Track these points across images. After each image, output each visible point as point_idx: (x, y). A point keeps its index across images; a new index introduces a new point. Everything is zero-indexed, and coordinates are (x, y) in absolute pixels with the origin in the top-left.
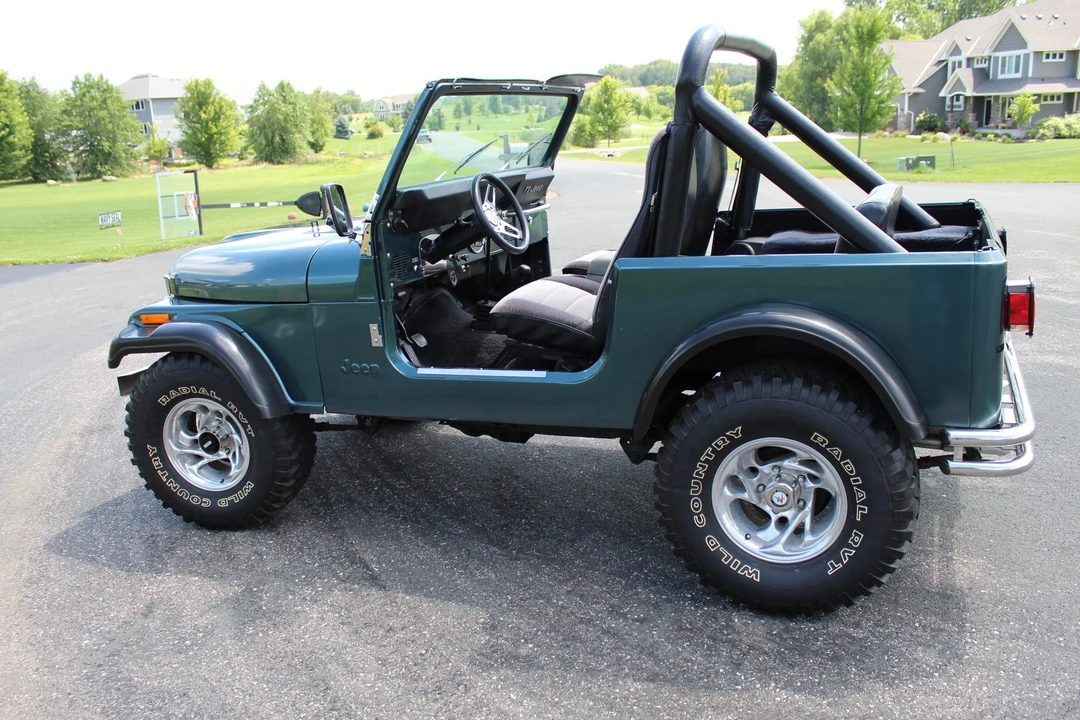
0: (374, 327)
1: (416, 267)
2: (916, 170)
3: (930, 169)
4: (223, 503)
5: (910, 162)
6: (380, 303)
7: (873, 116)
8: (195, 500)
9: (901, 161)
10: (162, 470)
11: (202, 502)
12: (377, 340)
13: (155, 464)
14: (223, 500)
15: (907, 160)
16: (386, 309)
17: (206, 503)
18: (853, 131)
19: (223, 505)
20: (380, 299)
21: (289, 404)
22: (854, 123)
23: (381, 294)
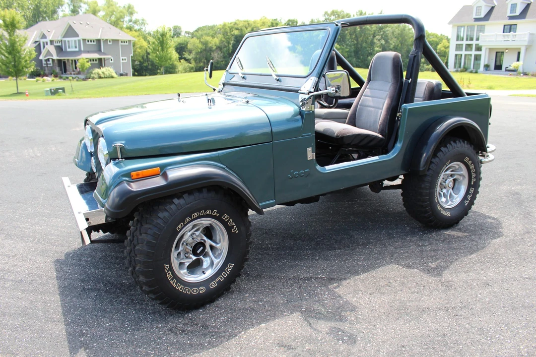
2: (57, 94)
3: (64, 94)
4: (213, 285)
5: (53, 91)
6: (313, 136)
7: (23, 68)
8: (195, 291)
9: (47, 91)
10: (172, 280)
11: (199, 290)
12: (310, 156)
13: (169, 276)
14: (213, 283)
15: (51, 90)
17: (202, 290)
18: (13, 76)
19: (214, 286)
20: (313, 134)
22: (12, 72)
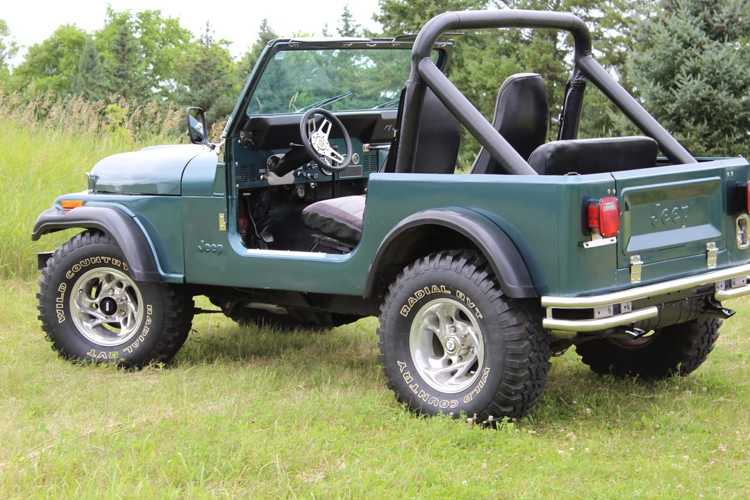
0: (222, 216)
1: (262, 177)
6: (228, 199)
12: (223, 226)
16: (232, 204)
20: (227, 195)
21: (160, 275)
23: (228, 192)
